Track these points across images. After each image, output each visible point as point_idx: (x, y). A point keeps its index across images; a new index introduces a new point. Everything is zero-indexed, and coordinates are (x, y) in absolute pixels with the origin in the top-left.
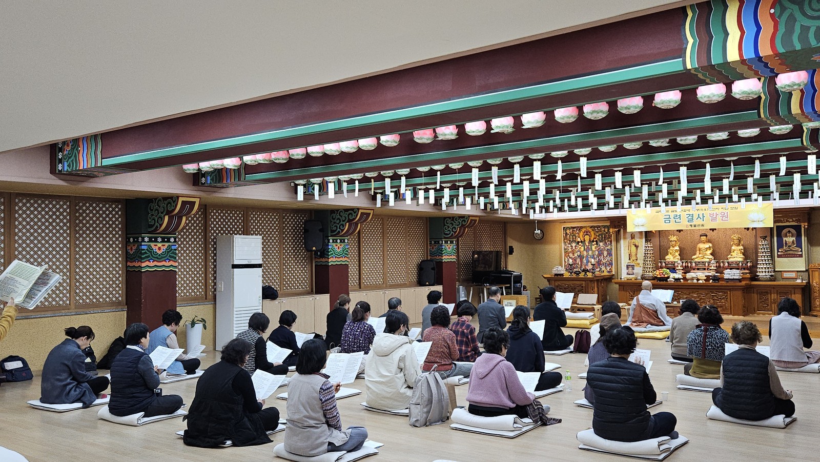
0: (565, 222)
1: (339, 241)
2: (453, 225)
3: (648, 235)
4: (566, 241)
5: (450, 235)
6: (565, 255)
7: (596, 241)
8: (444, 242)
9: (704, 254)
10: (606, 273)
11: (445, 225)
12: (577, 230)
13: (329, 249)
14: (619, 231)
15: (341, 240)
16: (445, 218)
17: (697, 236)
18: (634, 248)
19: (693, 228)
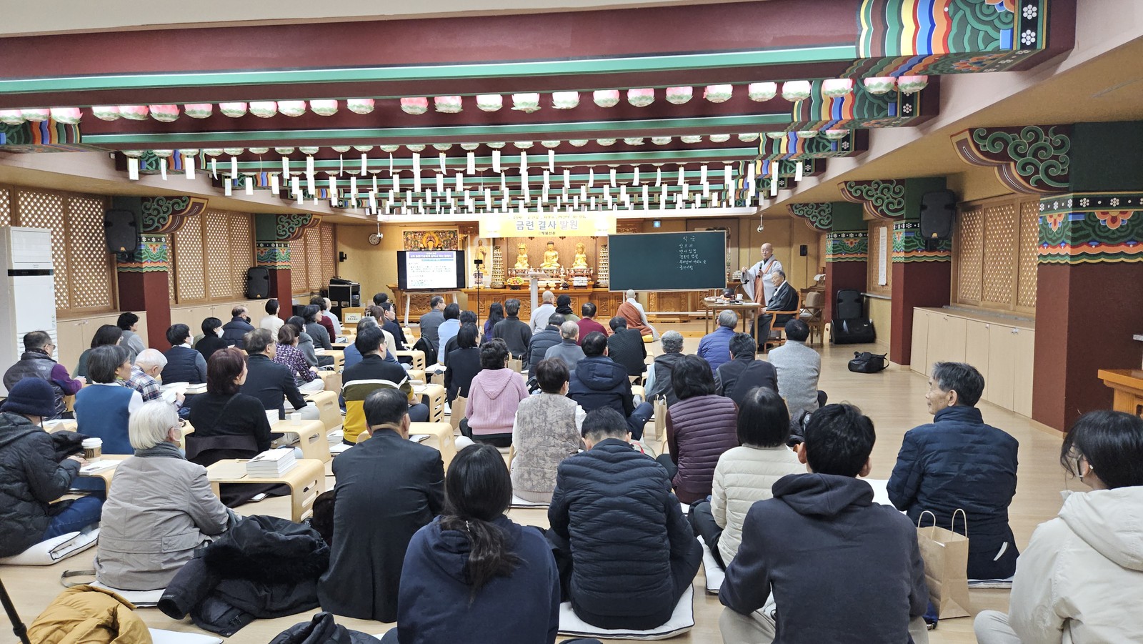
0: (405, 226)
1: (154, 240)
2: (289, 224)
3: (496, 242)
4: (407, 246)
5: (286, 236)
8: (277, 245)
9: (551, 263)
11: (278, 224)
12: (419, 235)
13: (141, 250)
14: (465, 238)
15: (156, 239)
16: (278, 215)
17: (544, 244)
18: (481, 256)
19: (545, 235)
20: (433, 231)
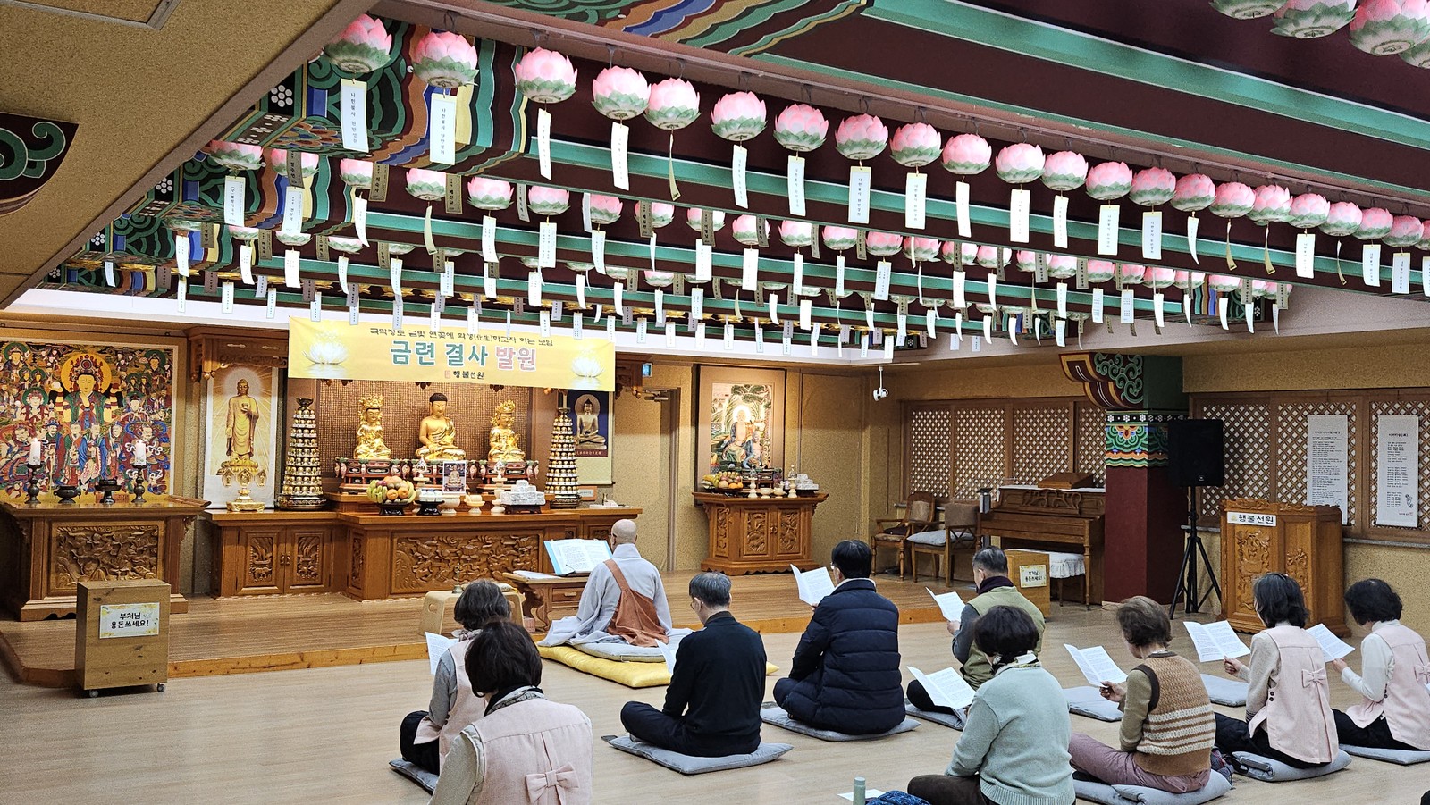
0: (4, 325)
3: (289, 388)
9: (440, 444)
12: (49, 355)
18: (243, 422)
20: (94, 346)
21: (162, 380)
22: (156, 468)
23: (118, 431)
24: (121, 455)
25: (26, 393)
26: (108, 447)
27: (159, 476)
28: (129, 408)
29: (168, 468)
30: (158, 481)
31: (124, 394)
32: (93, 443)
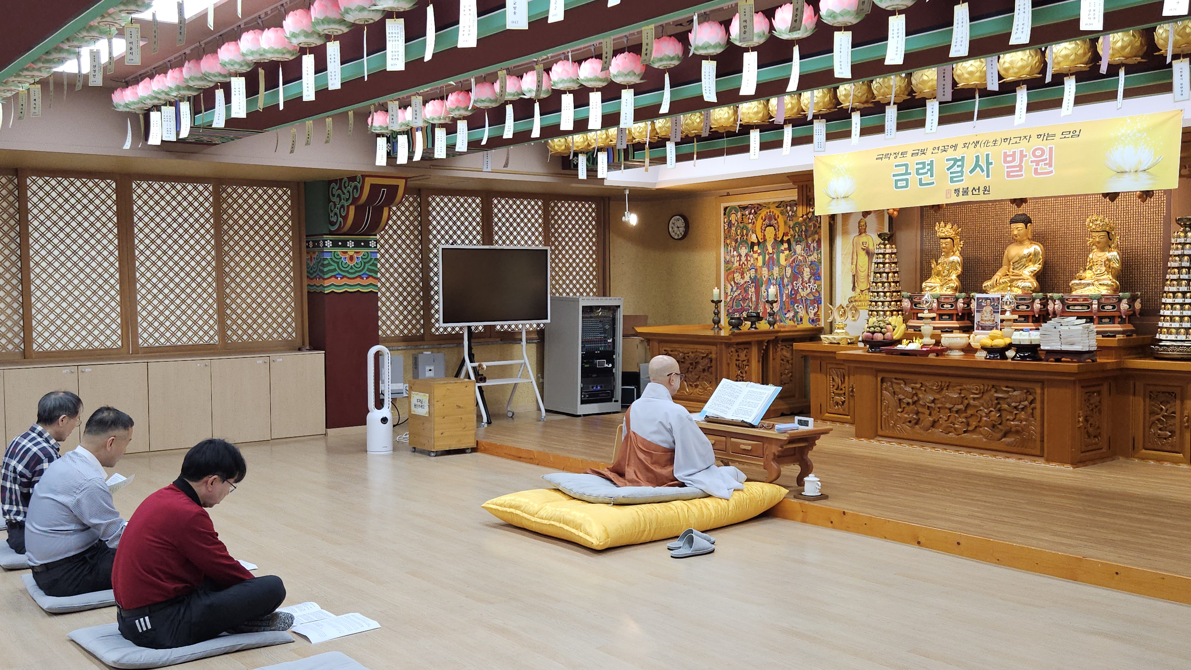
0: (728, 194)
4: (728, 241)
6: (727, 279)
7: (788, 242)
9: (1014, 274)
10: (806, 325)
11: (330, 200)
12: (750, 214)
16: (330, 182)
18: (863, 259)
19: (962, 198)
20: (774, 203)
21: (815, 226)
22: (813, 302)
23: (789, 271)
24: (791, 291)
25: (739, 245)
26: (784, 286)
27: (816, 310)
28: (795, 252)
29: (821, 303)
30: (815, 314)
31: (792, 240)
32: (774, 282)
